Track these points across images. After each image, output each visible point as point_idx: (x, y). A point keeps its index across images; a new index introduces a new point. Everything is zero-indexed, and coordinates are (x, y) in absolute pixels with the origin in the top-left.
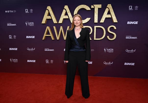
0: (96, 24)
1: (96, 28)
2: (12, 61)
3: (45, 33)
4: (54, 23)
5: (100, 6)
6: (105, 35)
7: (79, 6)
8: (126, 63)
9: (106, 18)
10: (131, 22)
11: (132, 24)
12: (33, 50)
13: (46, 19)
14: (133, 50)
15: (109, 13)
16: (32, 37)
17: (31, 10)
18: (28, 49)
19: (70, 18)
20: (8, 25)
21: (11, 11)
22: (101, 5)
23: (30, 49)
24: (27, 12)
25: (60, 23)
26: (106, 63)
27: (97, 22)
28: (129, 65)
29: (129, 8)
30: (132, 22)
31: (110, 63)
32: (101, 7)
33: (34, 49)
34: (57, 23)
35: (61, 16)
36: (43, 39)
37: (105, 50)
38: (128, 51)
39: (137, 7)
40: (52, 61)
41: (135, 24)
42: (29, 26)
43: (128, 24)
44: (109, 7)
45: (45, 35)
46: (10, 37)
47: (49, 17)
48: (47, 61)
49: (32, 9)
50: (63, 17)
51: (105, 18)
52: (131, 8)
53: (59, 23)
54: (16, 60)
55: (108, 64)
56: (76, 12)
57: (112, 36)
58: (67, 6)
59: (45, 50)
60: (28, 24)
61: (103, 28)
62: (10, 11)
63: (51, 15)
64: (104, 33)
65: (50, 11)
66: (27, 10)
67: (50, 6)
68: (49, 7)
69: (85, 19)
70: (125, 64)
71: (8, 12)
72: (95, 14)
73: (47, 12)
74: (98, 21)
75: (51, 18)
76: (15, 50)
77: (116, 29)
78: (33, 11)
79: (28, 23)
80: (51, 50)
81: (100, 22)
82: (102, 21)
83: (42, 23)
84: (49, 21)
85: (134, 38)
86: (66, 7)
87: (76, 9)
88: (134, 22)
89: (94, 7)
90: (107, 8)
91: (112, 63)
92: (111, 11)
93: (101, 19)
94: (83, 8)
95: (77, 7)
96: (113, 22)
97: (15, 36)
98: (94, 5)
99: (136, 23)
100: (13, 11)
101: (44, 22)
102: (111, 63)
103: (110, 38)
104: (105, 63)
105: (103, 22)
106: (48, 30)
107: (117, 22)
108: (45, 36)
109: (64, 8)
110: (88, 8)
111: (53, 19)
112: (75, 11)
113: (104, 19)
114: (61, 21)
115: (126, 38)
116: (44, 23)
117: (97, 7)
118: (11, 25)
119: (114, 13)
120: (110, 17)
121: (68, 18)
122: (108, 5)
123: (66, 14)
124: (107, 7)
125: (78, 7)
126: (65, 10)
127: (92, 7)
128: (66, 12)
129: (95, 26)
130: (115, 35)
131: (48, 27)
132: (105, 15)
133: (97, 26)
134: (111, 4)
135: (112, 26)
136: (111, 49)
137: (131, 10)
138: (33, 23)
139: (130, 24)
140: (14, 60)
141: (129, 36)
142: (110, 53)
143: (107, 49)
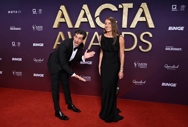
0: (125, 30)
1: (125, 35)
2: (15, 74)
3: (57, 40)
4: (69, 27)
5: (131, 5)
6: (136, 45)
7: (102, 6)
10: (175, 27)
11: (176, 29)
12: (41, 61)
13: (59, 22)
14: (175, 66)
15: (143, 15)
16: (40, 45)
17: (40, 10)
18: (35, 60)
19: (89, 21)
20: (11, 29)
21: (15, 12)
23: (38, 60)
24: (35, 13)
25: (77, 27)
27: (126, 27)
28: (169, 85)
29: (172, 8)
31: (141, 82)
32: (132, 7)
34: (72, 27)
35: (79, 18)
37: (135, 64)
38: (167, 67)
39: (183, 7)
41: (180, 30)
42: (37, 30)
43: (169, 29)
44: (143, 7)
46: (14, 45)
49: (42, 9)
50: (81, 19)
51: (137, 22)
52: (175, 8)
53: (75, 27)
54: (19, 74)
55: (138, 83)
56: (98, 13)
57: (146, 46)
58: (86, 5)
60: (35, 28)
61: (134, 35)
62: (14, 11)
63: (65, 16)
64: (135, 42)
65: (63, 12)
66: (34, 11)
67: (65, 6)
68: (63, 6)
70: (163, 84)
71: (12, 12)
72: (123, 16)
73: (60, 13)
74: (127, 25)
75: (64, 21)
76: (19, 60)
78: (42, 11)
81: (130, 27)
82: (133, 25)
83: (53, 27)
84: (63, 25)
85: (177, 49)
86: (85, 7)
87: (97, 10)
89: (122, 7)
90: (141, 9)
91: (144, 83)
92: (145, 12)
93: (132, 23)
94: (107, 8)
97: (19, 43)
98: (123, 4)
99: (182, 28)
100: (17, 12)
101: (55, 26)
102: (142, 82)
103: (143, 48)
104: (134, 81)
105: (134, 27)
106: (60, 37)
107: (154, 27)
108: (57, 44)
109: (83, 8)
110: (114, 8)
111: (67, 22)
112: (96, 12)
114: (77, 25)
115: (166, 49)
117: (127, 7)
118: (15, 29)
119: (150, 15)
120: (145, 20)
121: (87, 21)
122: (142, 4)
123: (85, 16)
124: (141, 6)
125: (100, 7)
126: (83, 11)
127: (120, 6)
128: (85, 13)
129: (122, 32)
130: (150, 45)
131: (61, 32)
132: (138, 18)
133: (126, 32)
134: (146, 3)
135: (146, 32)
136: (143, 64)
137: (174, 10)
138: (42, 27)
139: (173, 30)
140: (18, 72)
141: (170, 47)
142: (143, 68)
143: (138, 63)
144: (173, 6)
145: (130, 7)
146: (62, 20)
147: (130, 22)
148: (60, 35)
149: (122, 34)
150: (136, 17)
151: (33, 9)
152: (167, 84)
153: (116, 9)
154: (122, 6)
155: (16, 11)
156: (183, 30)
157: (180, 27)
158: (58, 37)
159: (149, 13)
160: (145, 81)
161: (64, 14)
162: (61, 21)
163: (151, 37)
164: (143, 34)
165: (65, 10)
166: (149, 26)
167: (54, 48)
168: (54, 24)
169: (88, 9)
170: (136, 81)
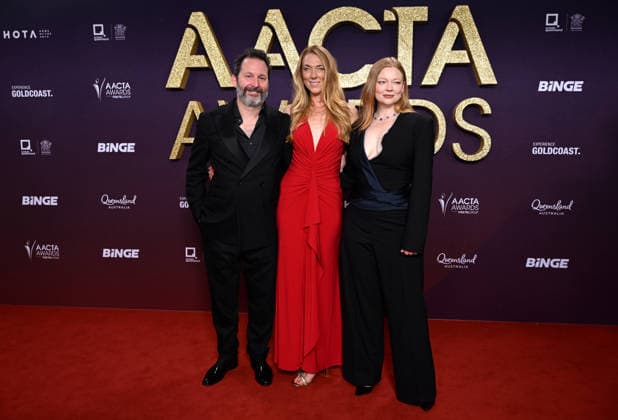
2: (34, 252)
3: (183, 130)
4: (222, 86)
5: (421, 13)
6: (443, 139)
7: (329, 13)
8: (534, 260)
9: (448, 66)
10: (556, 83)
11: (560, 89)
12: (129, 205)
13: (187, 68)
14: (563, 204)
15: (460, 44)
16: (123, 148)
17: (120, 29)
18: (105, 199)
19: (290, 65)
20: (15, 94)
21: (28, 34)
22: (426, 8)
23: (116, 201)
24: (100, 39)
26: (445, 261)
28: (547, 266)
29: (547, 24)
30: (559, 83)
31: (463, 260)
32: (426, 19)
33: (132, 199)
36: (173, 156)
37: (442, 202)
38: (540, 207)
39: (577, 19)
41: (570, 90)
42: (110, 98)
43: (540, 89)
44: (458, 18)
45: (181, 138)
46: (26, 148)
47: (199, 62)
48: (190, 252)
51: (443, 66)
52: (556, 23)
54: (50, 251)
55: (455, 263)
56: (316, 37)
57: (472, 143)
58: (278, 11)
59: (182, 205)
60: (104, 91)
61: (436, 107)
62: (25, 32)
63: (207, 49)
64: (440, 132)
65: (201, 35)
66: (98, 30)
67: (205, 13)
68: (200, 13)
69: (358, 70)
70: (530, 263)
71: (16, 35)
72: (400, 48)
73: (189, 37)
74: (413, 78)
75: (206, 65)
76: (48, 204)
77: (490, 112)
78: (126, 33)
79: (105, 85)
81: (423, 83)
82: (432, 77)
83: (167, 87)
84: (200, 78)
85: (565, 151)
86: (275, 17)
87: (315, 27)
88: (568, 83)
89: (394, 19)
90: (454, 24)
91: (473, 261)
92: (467, 36)
93: (427, 68)
94: (348, 22)
95: (322, 15)
96: (476, 83)
97: (46, 142)
98: (398, 9)
99: (577, 86)
100: (38, 34)
101: (175, 80)
102: (467, 258)
103: (465, 150)
104: (441, 258)
105: (435, 83)
106: (193, 117)
107: (495, 82)
108: (183, 144)
109: (266, 20)
110: (370, 23)
111: (215, 69)
112: (312, 35)
113: (441, 72)
115: (535, 151)
116: (179, 86)
117: (409, 17)
118: (28, 94)
119: (480, 42)
120: (468, 61)
121: (283, 64)
122: (457, 8)
123: (275, 47)
125: (325, 16)
126: (269, 30)
127: (389, 16)
128: (275, 38)
130: (485, 141)
131: (195, 103)
132: (445, 54)
134: (467, 7)
135: (472, 99)
136: (467, 201)
137: (553, 29)
138: (128, 85)
139: (552, 92)
140: (44, 247)
141: (545, 144)
142: (466, 214)
143: (452, 200)
144: (548, 15)
145: (418, 19)
146: (199, 61)
147: (421, 65)
148: (193, 111)
150: (438, 51)
151: (94, 26)
152: (543, 263)
153: (374, 25)
154: (393, 15)
155: (33, 32)
156: (580, 90)
157: (572, 82)
158: (187, 118)
159: (480, 39)
160: (476, 256)
161: (203, 40)
162: (196, 65)
163: (487, 115)
164: (464, 104)
165: (208, 28)
166: (481, 78)
167: (171, 158)
168: (171, 76)
169: (284, 23)
170: (447, 257)
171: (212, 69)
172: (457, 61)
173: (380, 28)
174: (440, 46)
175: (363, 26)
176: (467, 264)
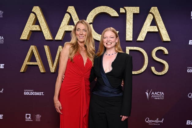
0: (130, 43)
1: (130, 50)
3: (27, 58)
4: (46, 39)
5: (136, 10)
6: (147, 65)
7: (96, 8)
8: (190, 121)
9: (148, 32)
13: (31, 31)
15: (154, 23)
17: (1, 13)
22: (138, 8)
25: (59, 39)
26: (149, 121)
27: (131, 39)
31: (157, 121)
32: (139, 12)
33: (1, 90)
34: (51, 39)
35: (61, 25)
36: (22, 70)
37: (147, 93)
40: (38, 116)
43: (190, 44)
44: (153, 12)
45: (26, 62)
47: (36, 28)
48: (28, 116)
50: (64, 27)
51: (146, 33)
53: (56, 39)
55: (154, 123)
57: (160, 67)
58: (73, 7)
59: (25, 94)
61: (143, 50)
63: (40, 23)
65: (38, 16)
67: (40, 7)
68: (38, 7)
70: (188, 122)
72: (127, 24)
73: (32, 17)
74: (133, 38)
75: (39, 29)
77: (168, 53)
78: (3, 15)
80: (38, 94)
81: (138, 40)
82: (142, 37)
83: (21, 39)
84: (36, 36)
86: (71, 9)
87: (89, 14)
89: (125, 12)
90: (151, 15)
91: (162, 121)
92: (157, 20)
94: (104, 12)
96: (161, 40)
98: (126, 8)
101: (25, 36)
102: (159, 120)
103: (157, 70)
104: (147, 120)
105: (143, 40)
106: (32, 53)
107: (169, 40)
108: (27, 65)
109: (67, 11)
111: (43, 31)
113: (145, 35)
114: (59, 36)
115: (188, 71)
116: (26, 39)
117: (131, 11)
120: (157, 31)
122: (152, 8)
123: (71, 22)
125: (94, 10)
126: (69, 15)
127: (122, 10)
128: (71, 19)
129: (127, 47)
130: (166, 66)
131: (34, 46)
132: (147, 27)
133: (132, 47)
134: (157, 7)
135: (160, 47)
136: (158, 93)
138: (2, 38)
142: (158, 99)
143: (151, 93)
145: (135, 12)
147: (136, 32)
148: (32, 50)
149: (127, 49)
150: (144, 26)
153: (115, 14)
154: (124, 10)
158: (29, 53)
159: (162, 21)
160: (163, 119)
161: (38, 19)
162: (34, 29)
164: (156, 50)
165: (41, 13)
166: (163, 38)
167: (21, 72)
168: (23, 34)
169: (75, 12)
170: (150, 120)
171: (42, 32)
172: (152, 31)
173: (118, 16)
174: (145, 24)
175: (111, 14)
176: (159, 123)
